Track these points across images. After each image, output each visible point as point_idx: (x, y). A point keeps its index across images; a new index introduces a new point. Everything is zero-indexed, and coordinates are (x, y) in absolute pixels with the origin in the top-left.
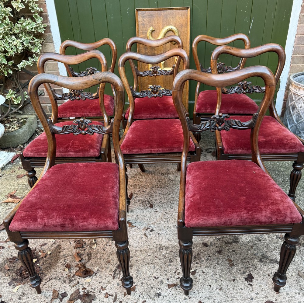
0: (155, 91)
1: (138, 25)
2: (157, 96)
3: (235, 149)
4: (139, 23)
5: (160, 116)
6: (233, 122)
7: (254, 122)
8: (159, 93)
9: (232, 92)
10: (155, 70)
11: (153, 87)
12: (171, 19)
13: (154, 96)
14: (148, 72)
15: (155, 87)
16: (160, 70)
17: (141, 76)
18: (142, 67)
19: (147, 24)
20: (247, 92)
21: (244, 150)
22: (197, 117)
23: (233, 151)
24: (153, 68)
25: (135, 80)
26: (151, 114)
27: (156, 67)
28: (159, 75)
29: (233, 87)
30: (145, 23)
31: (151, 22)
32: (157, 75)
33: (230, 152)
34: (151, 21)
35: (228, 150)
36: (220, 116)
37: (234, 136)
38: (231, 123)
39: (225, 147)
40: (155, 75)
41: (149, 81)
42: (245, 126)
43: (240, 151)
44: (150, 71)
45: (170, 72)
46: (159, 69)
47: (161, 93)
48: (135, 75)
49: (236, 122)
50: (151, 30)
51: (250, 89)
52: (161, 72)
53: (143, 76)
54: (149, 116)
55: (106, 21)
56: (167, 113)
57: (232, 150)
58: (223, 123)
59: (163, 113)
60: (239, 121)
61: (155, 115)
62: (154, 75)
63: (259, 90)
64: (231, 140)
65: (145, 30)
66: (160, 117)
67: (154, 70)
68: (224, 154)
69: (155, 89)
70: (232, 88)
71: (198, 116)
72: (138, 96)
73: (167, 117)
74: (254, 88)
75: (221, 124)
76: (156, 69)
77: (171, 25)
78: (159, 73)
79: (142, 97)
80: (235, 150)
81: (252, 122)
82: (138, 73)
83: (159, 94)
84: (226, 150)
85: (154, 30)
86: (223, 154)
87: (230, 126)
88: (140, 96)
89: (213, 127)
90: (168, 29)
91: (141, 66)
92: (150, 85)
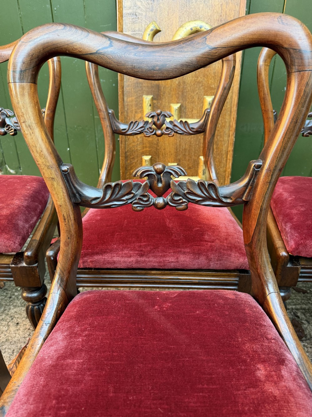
0: (160, 185)
1: (122, 16)
2: (166, 204)
4: (124, 12)
5: (171, 260)
8: (176, 195)
10: (158, 119)
11: (154, 173)
12: (202, 6)
13: (154, 204)
14: (141, 125)
15: (159, 173)
16: (171, 122)
17: (123, 133)
18: (130, 114)
19: (144, 14)
22: (289, 265)
24: (153, 117)
25: (106, 142)
26: (142, 255)
27: (161, 112)
28: (168, 134)
30: (139, 11)
31: (152, 11)
32: (162, 134)
34: (152, 7)
40: (159, 132)
41: (143, 148)
44: (147, 123)
45: (196, 126)
46: (168, 120)
47: (184, 196)
48: (107, 131)
50: (152, 30)
52: (175, 125)
53: (128, 133)
54: (137, 262)
55: (49, 6)
56: (197, 254)
59: (184, 253)
61: (155, 256)
62: (155, 134)
65: (137, 29)
66: (172, 265)
67: (155, 119)
69: (159, 180)
71: (292, 263)
72: (94, 202)
73: (196, 267)
76: (161, 118)
77: (199, 19)
78: (167, 128)
79: (109, 207)
82: (117, 127)
83: (177, 198)
85: (158, 29)
88: (101, 203)
90: (192, 29)
91: (127, 112)
92: (147, 155)
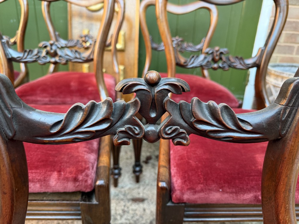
0: (52, 51)
3: (202, 191)
6: (202, 112)
7: (288, 116)
9: (194, 65)
15: (51, 45)
20: (220, 67)
21: (226, 195)
23: (198, 197)
29: (195, 56)
33: (188, 199)
35: (183, 194)
36: (152, 84)
37: (199, 152)
38: (193, 114)
39: (177, 182)
42: (249, 128)
43: (216, 196)
44: (78, 41)
47: (64, 57)
49: (213, 113)
51: (224, 62)
57: (195, 192)
58: (164, 111)
60: (226, 107)
63: (241, 64)
64: (192, 162)
68: (173, 203)
69: (52, 49)
70: (193, 57)
72: (18, 59)
74: (232, 60)
75: (153, 115)
80: (202, 195)
81: (278, 113)
83: (60, 58)
84: (177, 194)
86: (169, 204)
87: (191, 125)
88: (21, 59)
89: (123, 126)
